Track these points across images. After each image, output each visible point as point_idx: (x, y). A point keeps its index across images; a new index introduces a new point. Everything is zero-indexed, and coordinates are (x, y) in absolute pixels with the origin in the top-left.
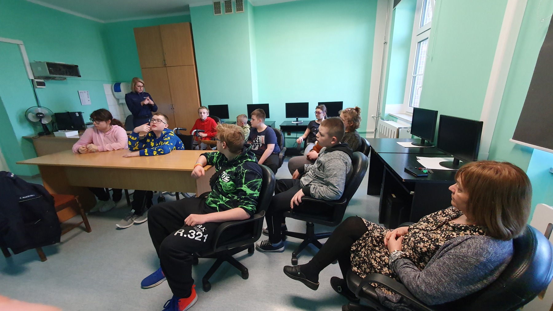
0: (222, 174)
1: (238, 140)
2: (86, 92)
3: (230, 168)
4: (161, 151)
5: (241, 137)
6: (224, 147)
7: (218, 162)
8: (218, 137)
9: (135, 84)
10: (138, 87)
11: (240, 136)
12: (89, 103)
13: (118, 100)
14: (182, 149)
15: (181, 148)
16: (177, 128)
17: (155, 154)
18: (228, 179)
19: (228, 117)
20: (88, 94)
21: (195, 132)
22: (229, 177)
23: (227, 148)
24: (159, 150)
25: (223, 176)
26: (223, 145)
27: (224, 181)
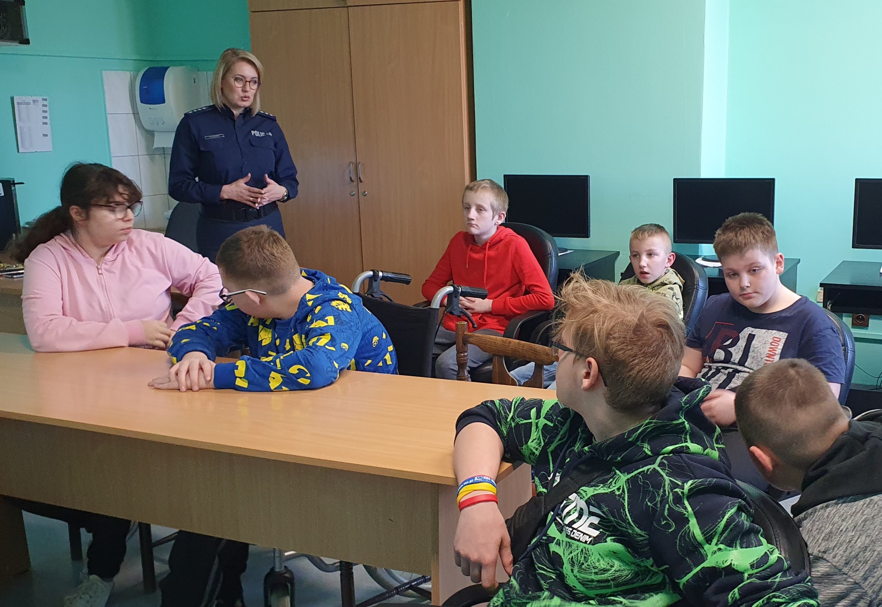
0: (565, 507)
1: (654, 355)
2: (41, 103)
3: (604, 482)
4: (301, 374)
5: (668, 346)
6: (586, 383)
7: (549, 450)
8: (567, 336)
9: (227, 70)
10: (236, 79)
11: (666, 336)
12: (46, 145)
13: (149, 134)
14: (385, 370)
15: (381, 364)
16: (371, 273)
17: (273, 385)
18: (592, 525)
19: (584, 232)
20: (45, 112)
21: (449, 295)
22: (595, 520)
23: (602, 389)
24: (294, 370)
25: (568, 514)
26: (584, 371)
27: (576, 535)
